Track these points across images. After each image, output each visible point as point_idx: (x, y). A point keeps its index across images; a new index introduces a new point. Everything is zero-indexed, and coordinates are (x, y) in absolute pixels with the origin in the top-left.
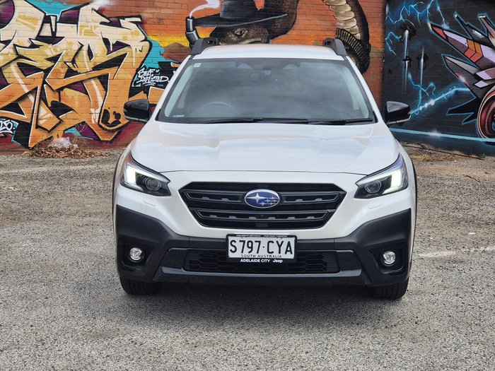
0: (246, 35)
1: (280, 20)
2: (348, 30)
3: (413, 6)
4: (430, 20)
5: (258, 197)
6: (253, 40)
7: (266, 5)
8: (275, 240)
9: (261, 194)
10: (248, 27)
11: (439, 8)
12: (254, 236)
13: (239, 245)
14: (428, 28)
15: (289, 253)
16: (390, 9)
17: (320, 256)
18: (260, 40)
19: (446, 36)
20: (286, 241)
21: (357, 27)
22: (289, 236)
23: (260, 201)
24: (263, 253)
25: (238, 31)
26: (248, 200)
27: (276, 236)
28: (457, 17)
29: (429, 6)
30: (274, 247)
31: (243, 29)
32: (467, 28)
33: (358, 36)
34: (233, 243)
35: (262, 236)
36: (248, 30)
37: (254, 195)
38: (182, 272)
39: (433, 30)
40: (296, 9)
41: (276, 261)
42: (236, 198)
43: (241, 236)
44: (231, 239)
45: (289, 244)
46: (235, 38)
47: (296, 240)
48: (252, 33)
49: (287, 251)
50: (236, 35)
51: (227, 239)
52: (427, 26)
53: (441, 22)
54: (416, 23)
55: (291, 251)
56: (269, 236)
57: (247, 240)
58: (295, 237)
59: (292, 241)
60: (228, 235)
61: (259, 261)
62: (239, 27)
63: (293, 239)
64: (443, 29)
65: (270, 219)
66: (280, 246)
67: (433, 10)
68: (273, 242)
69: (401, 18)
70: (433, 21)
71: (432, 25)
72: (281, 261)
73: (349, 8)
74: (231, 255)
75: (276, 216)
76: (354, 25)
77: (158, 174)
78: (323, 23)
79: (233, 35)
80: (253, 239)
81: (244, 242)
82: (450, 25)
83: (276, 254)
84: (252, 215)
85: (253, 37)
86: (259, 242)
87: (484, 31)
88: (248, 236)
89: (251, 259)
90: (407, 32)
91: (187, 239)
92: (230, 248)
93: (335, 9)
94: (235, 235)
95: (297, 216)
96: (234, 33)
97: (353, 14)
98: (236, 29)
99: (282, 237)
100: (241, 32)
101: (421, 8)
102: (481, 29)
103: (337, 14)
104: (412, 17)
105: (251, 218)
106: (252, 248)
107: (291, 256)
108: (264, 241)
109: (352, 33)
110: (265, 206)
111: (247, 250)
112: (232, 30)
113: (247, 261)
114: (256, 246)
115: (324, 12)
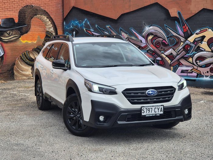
0: (12, 34)
1: (25, 27)
2: (50, 32)
3: (77, 22)
4: (85, 28)
5: (150, 92)
6: (14, 36)
7: (19, 21)
8: (157, 107)
9: (151, 91)
10: (12, 30)
11: (88, 23)
12: (150, 106)
13: (145, 110)
14: (84, 31)
15: (161, 112)
16: (66, 23)
17: (170, 112)
18: (17, 36)
19: (92, 34)
20: (160, 107)
21: (53, 30)
22: (161, 106)
23: (152, 93)
24: (153, 112)
25: (8, 32)
26: (147, 93)
27: (157, 106)
28: (97, 27)
29: (84, 22)
30: (156, 110)
31: (10, 31)
32: (102, 30)
33: (54, 34)
34: (143, 110)
35: (153, 106)
36: (12, 32)
37: (149, 91)
38: (125, 122)
39: (86, 31)
40: (30, 23)
41: (157, 115)
42: (143, 93)
43: (146, 107)
44: (143, 108)
45: (161, 109)
46: (7, 35)
47: (164, 107)
48: (14, 33)
49: (161, 111)
50: (8, 34)
51: (141, 108)
52: (84, 30)
53: (90, 28)
54: (78, 29)
55: (162, 111)
56: (155, 106)
57: (148, 108)
58: (163, 105)
59: (162, 107)
60: (142, 107)
61: (152, 115)
62: (8, 30)
63: (163, 106)
64: (91, 31)
65: (155, 100)
66: (158, 109)
67: (86, 24)
68: (156, 108)
69: (71, 27)
70: (86, 28)
71: (86, 30)
72: (159, 115)
73: (50, 23)
74: (143, 114)
75: (157, 99)
76: (52, 30)
77: (110, 86)
78: (41, 29)
79: (6, 34)
80: (150, 108)
81: (147, 109)
82: (94, 30)
83: (157, 112)
84: (149, 99)
85: (14, 35)
86: (152, 108)
87: (109, 32)
88: (148, 107)
89: (149, 115)
90: (74, 32)
91: (127, 110)
92: (143, 111)
93: (45, 23)
94: (144, 107)
95: (163, 98)
96: (7, 33)
97: (51, 25)
98: (8, 31)
99: (159, 106)
100: (10, 32)
101: (80, 23)
102: (108, 31)
103: (46, 25)
104: (77, 26)
105: (148, 100)
106: (149, 111)
107: (162, 113)
108: (153, 108)
109: (52, 33)
110: (153, 95)
111: (148, 112)
112: (6, 32)
113: (148, 116)
114: (151, 110)
115: (41, 24)
